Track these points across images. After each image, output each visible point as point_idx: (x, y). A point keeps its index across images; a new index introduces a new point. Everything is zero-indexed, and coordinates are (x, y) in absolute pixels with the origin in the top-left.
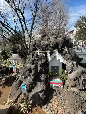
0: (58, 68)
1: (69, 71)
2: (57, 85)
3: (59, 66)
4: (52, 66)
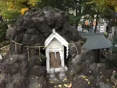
4: (50, 53)
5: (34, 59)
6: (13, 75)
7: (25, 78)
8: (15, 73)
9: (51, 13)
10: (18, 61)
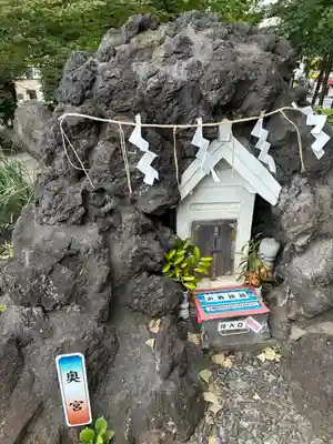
0: (227, 228)
1: (302, 241)
2: (236, 323)
3: (234, 221)
4: (194, 224)
5: (134, 249)
6: (50, 315)
7: (101, 329)
8: (58, 307)
9: (219, 41)
10: (71, 255)
